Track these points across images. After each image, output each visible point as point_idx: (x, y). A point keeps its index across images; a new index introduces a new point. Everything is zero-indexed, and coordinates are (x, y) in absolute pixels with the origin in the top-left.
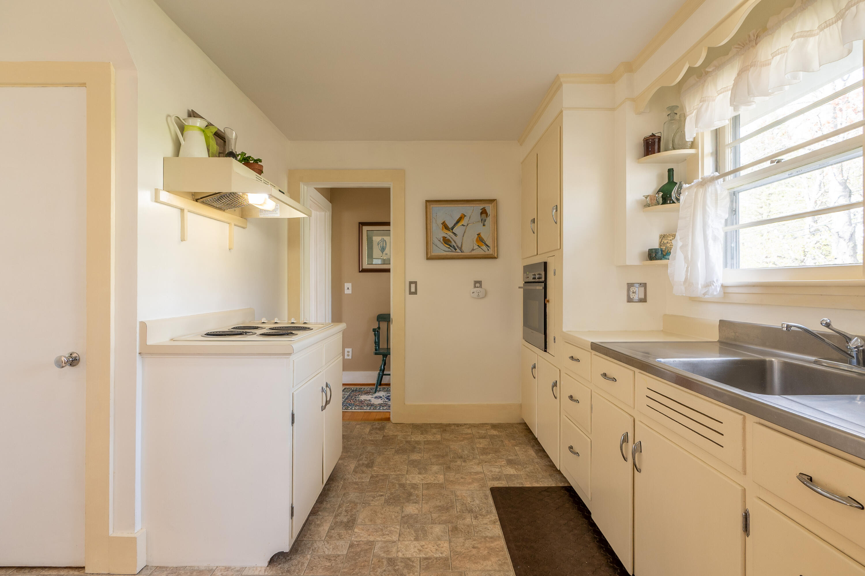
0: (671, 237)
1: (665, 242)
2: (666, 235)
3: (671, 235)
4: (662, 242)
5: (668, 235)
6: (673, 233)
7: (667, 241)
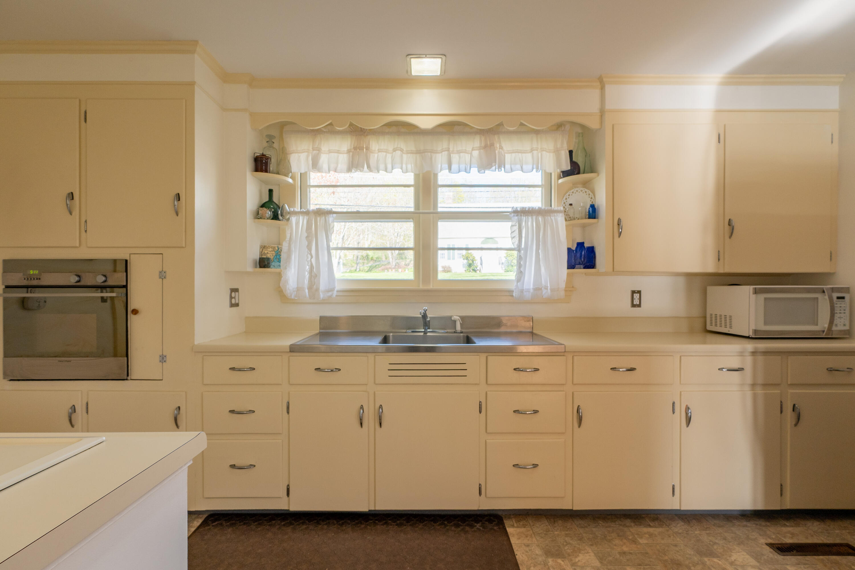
0: (271, 248)
1: (266, 252)
2: (266, 246)
3: (270, 247)
4: (263, 252)
5: (267, 246)
6: (272, 245)
7: (267, 251)
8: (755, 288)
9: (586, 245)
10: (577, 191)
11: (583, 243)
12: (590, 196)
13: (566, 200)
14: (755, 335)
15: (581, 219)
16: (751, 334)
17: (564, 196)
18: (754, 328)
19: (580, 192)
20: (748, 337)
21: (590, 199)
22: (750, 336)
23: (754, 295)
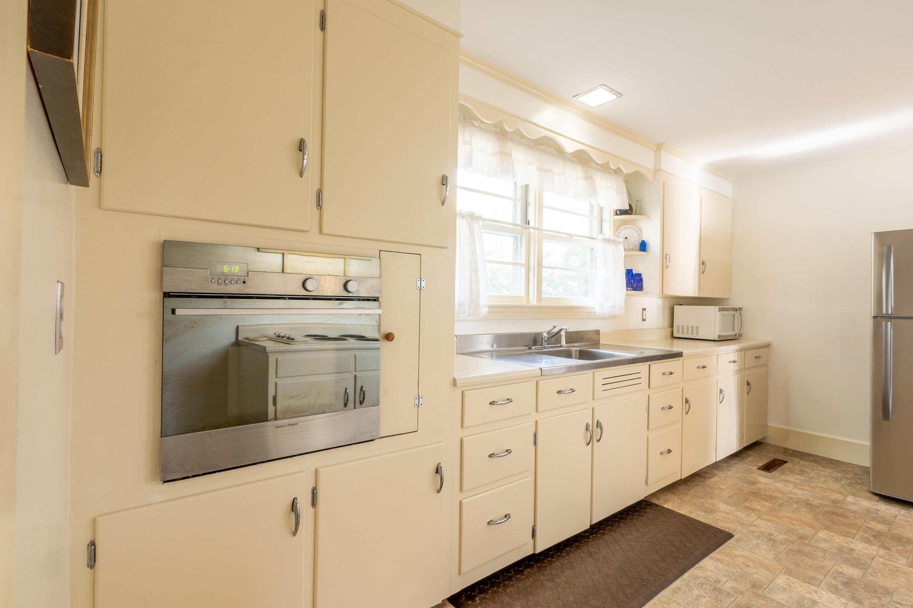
8: (719, 308)
9: (634, 272)
10: (628, 227)
11: (632, 270)
12: (639, 233)
13: (619, 234)
14: (719, 339)
15: (636, 251)
16: (717, 338)
17: (617, 230)
18: (718, 334)
19: (631, 228)
20: (714, 341)
21: (637, 236)
22: (716, 340)
23: (719, 313)
